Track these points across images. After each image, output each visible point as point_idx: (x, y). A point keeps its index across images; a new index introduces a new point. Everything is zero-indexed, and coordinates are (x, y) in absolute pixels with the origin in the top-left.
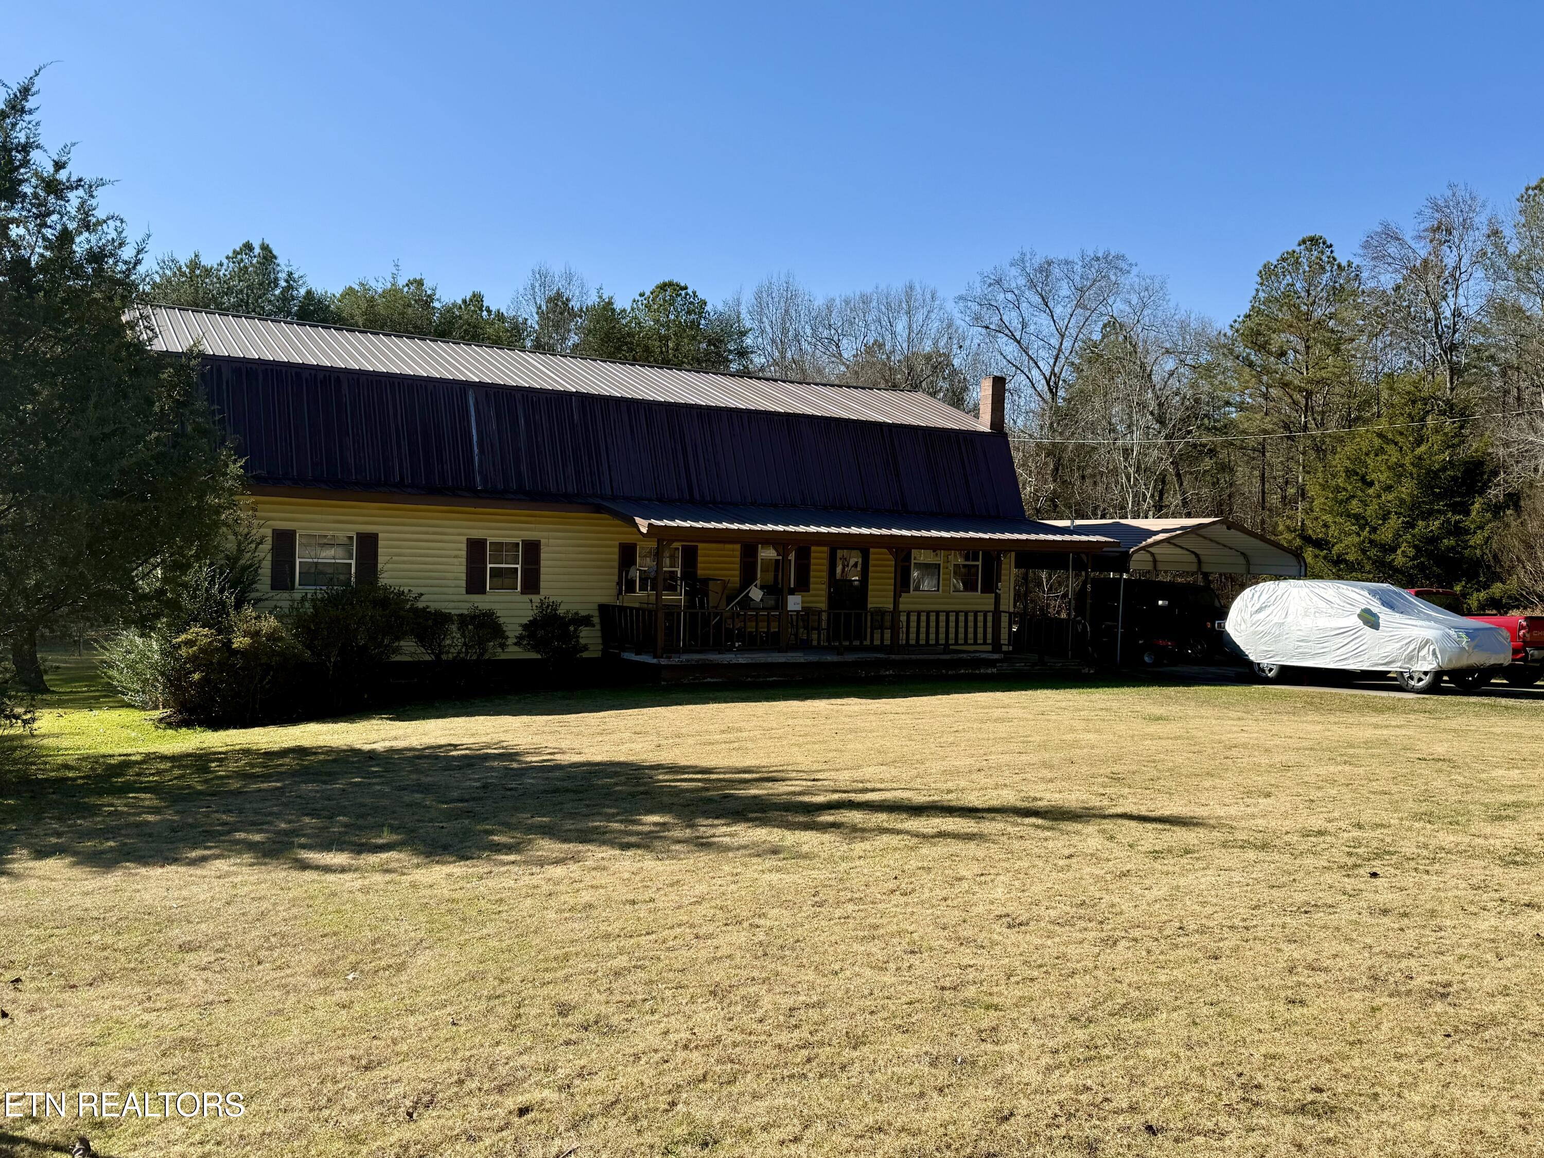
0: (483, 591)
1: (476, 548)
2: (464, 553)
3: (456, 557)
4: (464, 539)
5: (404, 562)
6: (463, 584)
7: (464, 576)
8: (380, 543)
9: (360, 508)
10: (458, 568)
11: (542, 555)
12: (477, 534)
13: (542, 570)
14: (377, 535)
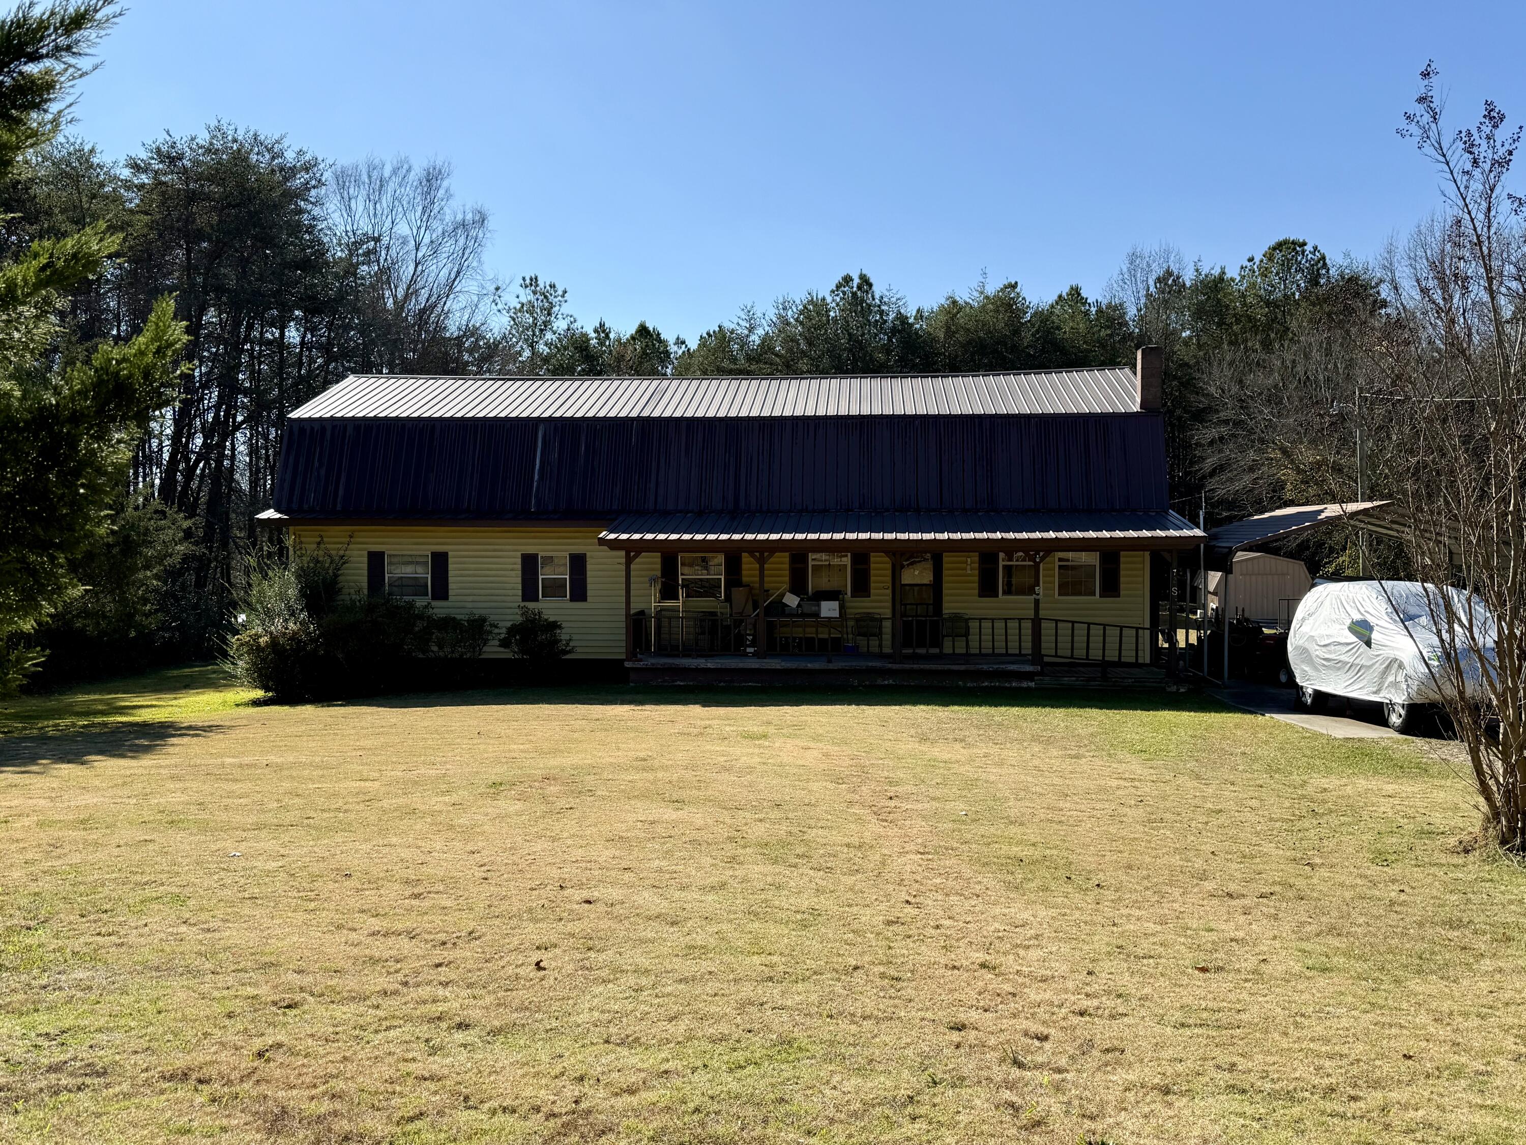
0: (536, 599)
1: (530, 563)
2: (519, 567)
3: (512, 570)
4: (519, 554)
5: (469, 576)
6: (520, 593)
7: (520, 586)
8: (450, 560)
9: (432, 531)
10: (515, 579)
11: (589, 567)
12: (531, 550)
13: (589, 580)
14: (447, 553)
